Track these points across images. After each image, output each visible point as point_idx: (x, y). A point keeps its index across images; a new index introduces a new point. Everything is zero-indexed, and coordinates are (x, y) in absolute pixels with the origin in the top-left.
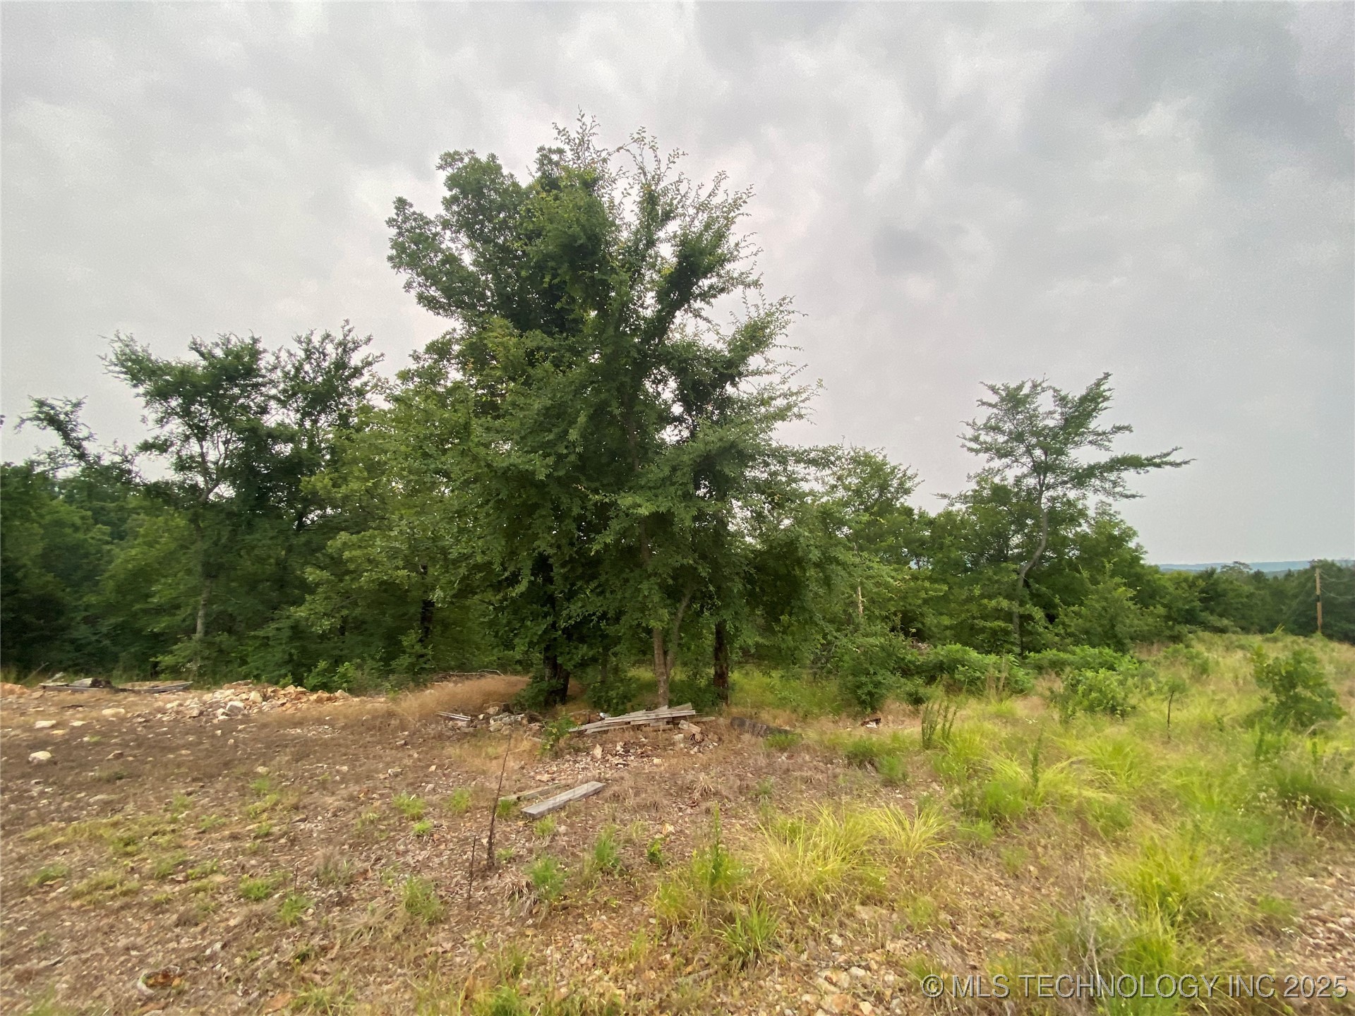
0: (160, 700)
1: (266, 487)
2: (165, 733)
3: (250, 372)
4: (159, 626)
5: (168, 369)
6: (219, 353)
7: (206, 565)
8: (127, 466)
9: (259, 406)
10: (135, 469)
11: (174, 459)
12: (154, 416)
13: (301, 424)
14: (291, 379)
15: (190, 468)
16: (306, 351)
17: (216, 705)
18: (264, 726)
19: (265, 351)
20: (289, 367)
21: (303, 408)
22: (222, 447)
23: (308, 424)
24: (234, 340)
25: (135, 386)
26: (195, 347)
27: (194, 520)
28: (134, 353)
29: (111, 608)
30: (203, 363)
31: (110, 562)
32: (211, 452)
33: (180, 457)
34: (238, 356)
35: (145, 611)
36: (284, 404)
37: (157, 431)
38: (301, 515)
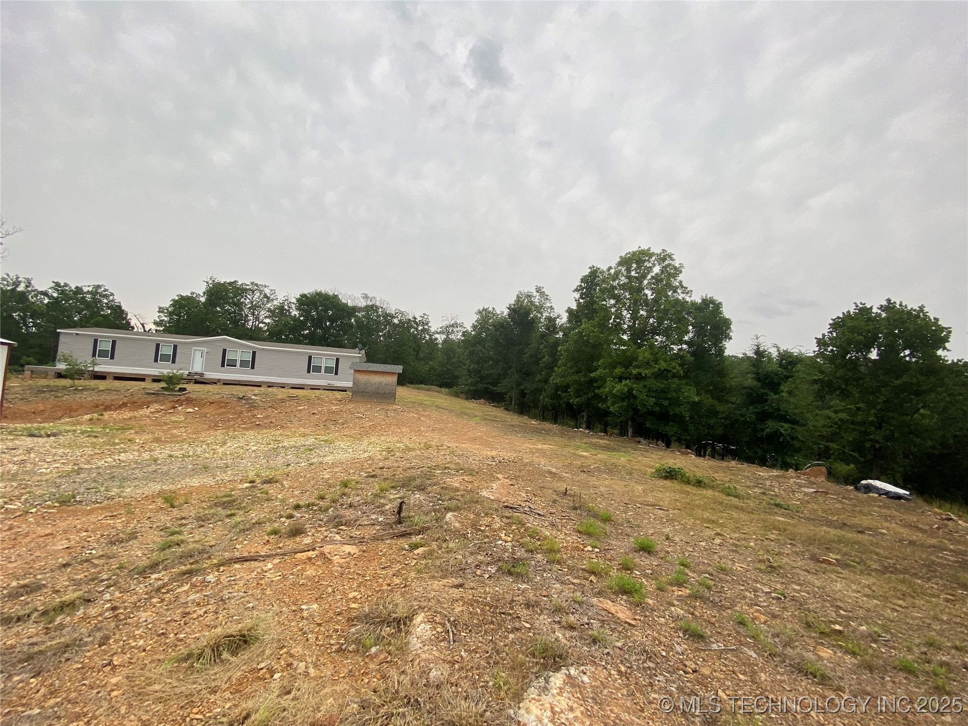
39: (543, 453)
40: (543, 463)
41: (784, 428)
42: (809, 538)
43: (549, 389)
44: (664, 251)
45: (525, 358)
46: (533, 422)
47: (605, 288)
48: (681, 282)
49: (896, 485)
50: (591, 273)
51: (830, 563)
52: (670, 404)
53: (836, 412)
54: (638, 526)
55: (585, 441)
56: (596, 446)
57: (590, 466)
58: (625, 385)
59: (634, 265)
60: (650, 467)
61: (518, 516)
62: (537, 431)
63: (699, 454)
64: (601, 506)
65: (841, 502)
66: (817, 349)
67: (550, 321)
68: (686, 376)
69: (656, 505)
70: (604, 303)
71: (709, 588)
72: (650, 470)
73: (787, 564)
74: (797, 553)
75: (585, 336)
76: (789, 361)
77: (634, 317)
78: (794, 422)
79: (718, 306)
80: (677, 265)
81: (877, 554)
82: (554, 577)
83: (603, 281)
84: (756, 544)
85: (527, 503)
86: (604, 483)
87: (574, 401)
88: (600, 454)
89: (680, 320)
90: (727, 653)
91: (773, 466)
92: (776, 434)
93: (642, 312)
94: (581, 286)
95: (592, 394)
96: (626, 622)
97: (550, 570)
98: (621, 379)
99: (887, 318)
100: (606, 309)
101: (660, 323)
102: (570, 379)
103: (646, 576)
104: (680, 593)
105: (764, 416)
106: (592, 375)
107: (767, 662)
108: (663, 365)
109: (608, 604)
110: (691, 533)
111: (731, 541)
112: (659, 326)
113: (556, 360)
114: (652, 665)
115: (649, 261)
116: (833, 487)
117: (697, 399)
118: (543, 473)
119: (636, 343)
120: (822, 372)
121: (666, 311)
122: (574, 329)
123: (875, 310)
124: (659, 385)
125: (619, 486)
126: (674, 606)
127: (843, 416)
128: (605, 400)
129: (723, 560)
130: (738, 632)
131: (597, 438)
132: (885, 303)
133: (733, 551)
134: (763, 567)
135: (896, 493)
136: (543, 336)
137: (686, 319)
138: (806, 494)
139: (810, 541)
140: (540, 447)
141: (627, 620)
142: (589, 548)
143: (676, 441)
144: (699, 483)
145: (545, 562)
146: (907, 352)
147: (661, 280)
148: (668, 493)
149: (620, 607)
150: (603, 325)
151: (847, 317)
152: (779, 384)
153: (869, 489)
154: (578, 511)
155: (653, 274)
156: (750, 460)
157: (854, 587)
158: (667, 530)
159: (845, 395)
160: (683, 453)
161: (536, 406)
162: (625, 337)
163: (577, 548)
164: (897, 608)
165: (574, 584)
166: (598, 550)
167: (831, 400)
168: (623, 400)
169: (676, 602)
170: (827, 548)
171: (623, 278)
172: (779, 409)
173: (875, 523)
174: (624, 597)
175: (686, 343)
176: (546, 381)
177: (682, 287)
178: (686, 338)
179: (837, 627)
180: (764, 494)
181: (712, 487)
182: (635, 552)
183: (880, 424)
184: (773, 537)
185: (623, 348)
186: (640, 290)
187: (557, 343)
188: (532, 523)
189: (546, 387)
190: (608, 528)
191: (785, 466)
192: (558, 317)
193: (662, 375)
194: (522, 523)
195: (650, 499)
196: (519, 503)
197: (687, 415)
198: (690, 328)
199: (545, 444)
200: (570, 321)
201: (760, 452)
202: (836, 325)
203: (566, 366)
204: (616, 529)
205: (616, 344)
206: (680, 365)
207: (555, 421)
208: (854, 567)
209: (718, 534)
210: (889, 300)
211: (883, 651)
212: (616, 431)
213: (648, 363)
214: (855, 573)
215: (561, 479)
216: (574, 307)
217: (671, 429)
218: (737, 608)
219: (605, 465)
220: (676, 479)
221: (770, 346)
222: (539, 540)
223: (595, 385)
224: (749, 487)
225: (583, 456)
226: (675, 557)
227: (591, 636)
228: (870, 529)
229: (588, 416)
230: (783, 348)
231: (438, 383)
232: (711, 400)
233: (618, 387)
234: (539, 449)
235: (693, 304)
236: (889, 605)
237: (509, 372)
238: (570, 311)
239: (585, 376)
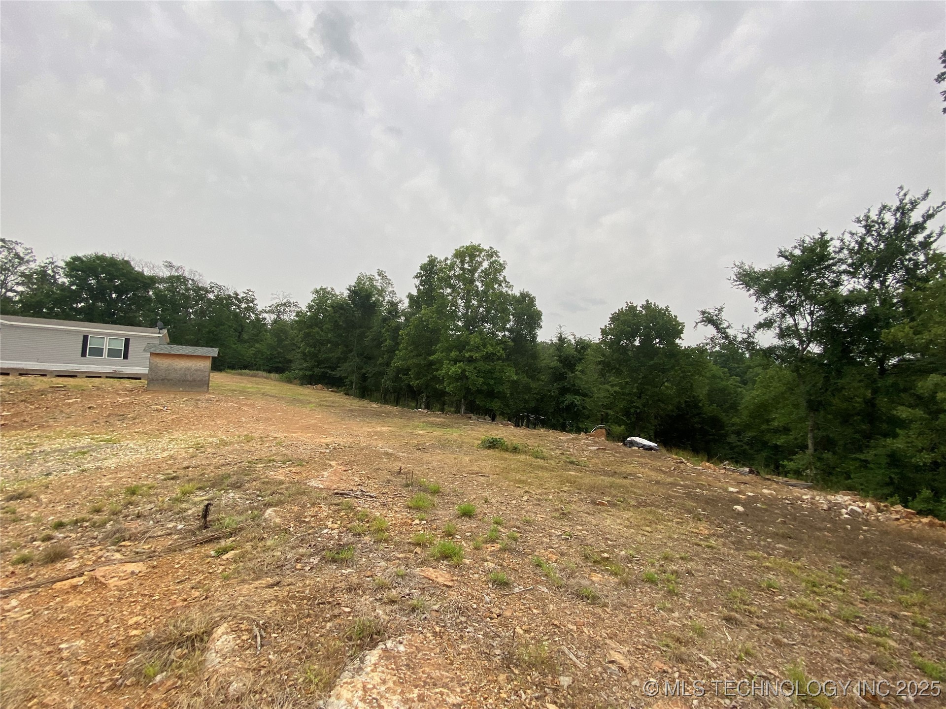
0: (797, 492)
1: (848, 342)
2: (806, 515)
3: (823, 257)
4: (780, 441)
5: (765, 274)
6: (797, 252)
7: (809, 401)
8: (751, 339)
9: (832, 281)
10: (756, 341)
11: (778, 330)
12: (762, 306)
13: (869, 287)
14: (856, 253)
15: (789, 336)
16: (865, 227)
17: (840, 506)
18: (886, 533)
19: (832, 239)
20: (853, 244)
21: (870, 273)
22: (808, 318)
23: (877, 285)
24: (807, 240)
25: (748, 290)
26: (782, 254)
27: (796, 370)
28: (744, 270)
29: (748, 427)
30: (787, 263)
31: (742, 398)
32: (801, 322)
33: (781, 329)
34: (812, 250)
35: (769, 430)
36: (853, 275)
37: (765, 315)
38: (881, 361)
39: (381, 435)
40: (380, 445)
41: (577, 400)
42: (591, 486)
43: (391, 372)
44: (491, 248)
45: (367, 341)
46: (374, 406)
47: (442, 277)
48: (504, 277)
49: (650, 440)
50: (430, 261)
51: (603, 504)
52: (495, 383)
53: (612, 386)
54: (463, 494)
55: (422, 420)
56: (433, 424)
57: (425, 443)
58: (460, 367)
59: (467, 259)
60: (478, 440)
61: (348, 503)
62: (377, 415)
63: (517, 425)
64: (431, 480)
65: (614, 456)
66: (601, 337)
67: (392, 306)
68: (508, 359)
69: (480, 473)
70: (441, 291)
71: (516, 540)
72: (477, 442)
73: (575, 509)
74: (581, 500)
75: (425, 321)
76: (583, 346)
77: (467, 306)
78: (585, 395)
79: (532, 300)
80: (501, 262)
81: (635, 493)
82: (380, 555)
83: (441, 270)
84: (553, 497)
85: (360, 487)
86: (435, 459)
87: (414, 383)
88: (435, 431)
89: (504, 311)
90: (525, 593)
91: (570, 431)
92: (572, 405)
93: (473, 302)
94: (421, 273)
95: (431, 376)
96: (444, 585)
97: (376, 550)
98: (455, 361)
99: (646, 315)
100: (442, 296)
101: (488, 312)
102: (410, 362)
103: (465, 539)
104: (493, 548)
105: (564, 391)
106: (431, 358)
107: (555, 594)
108: (490, 349)
109: (430, 572)
110: (506, 494)
111: (536, 496)
112: (487, 315)
113: (398, 344)
114: (463, 619)
115: (479, 256)
116: (610, 444)
117: (515, 378)
118: (378, 456)
119: (468, 329)
120: (604, 355)
121: (493, 302)
122: (414, 314)
123: (639, 308)
124: (487, 367)
125: (449, 459)
126: (487, 561)
127: (617, 389)
128: (442, 382)
129: (529, 514)
130: (535, 574)
131: (434, 417)
132: (645, 303)
133: (536, 505)
134: (557, 515)
135: (649, 446)
136: (385, 320)
137: (509, 310)
138: (591, 452)
139: (592, 488)
140: (379, 429)
141: (445, 583)
142: (417, 522)
143: (500, 414)
144: (515, 450)
145: (372, 543)
146: (658, 340)
147: (489, 274)
148: (491, 461)
149: (440, 572)
150: (440, 312)
151: (621, 312)
152: (575, 365)
153: (632, 444)
154: (410, 488)
155: (483, 268)
156: (554, 427)
157: (618, 521)
158: (486, 494)
159: (619, 373)
160: (505, 425)
161: (378, 390)
162: (460, 324)
163: (405, 524)
164: (646, 533)
165: (399, 559)
166: (425, 522)
167: (610, 377)
168: (457, 380)
169: (489, 558)
170: (603, 493)
171: (458, 269)
172: (574, 385)
173: (635, 470)
174: (445, 562)
175: (508, 330)
176: (388, 365)
177: (506, 281)
178: (508, 326)
179: (606, 555)
180: (562, 454)
181: (525, 452)
182: (458, 518)
183: (640, 394)
184: (566, 489)
185: (458, 333)
186: (472, 281)
187: (398, 327)
188: (362, 506)
189: (388, 370)
190: (436, 499)
191: (579, 431)
192: (400, 302)
193: (489, 357)
194: (351, 508)
195: (475, 468)
196: (351, 487)
197: (508, 392)
198: (511, 317)
199: (384, 426)
200: (410, 306)
201: (561, 420)
202: (615, 318)
203: (407, 349)
204: (443, 499)
205: (452, 330)
206: (503, 349)
207: (397, 403)
208: (619, 505)
209: (526, 492)
210: (647, 301)
211: (635, 568)
212: (453, 409)
213: (478, 347)
214: (619, 509)
215: (397, 458)
216: (415, 293)
217: (495, 405)
218: (537, 553)
219: (439, 441)
220: (497, 448)
221: (569, 334)
222: (368, 522)
223: (433, 367)
224: (552, 449)
225: (420, 435)
226: (490, 518)
227: (410, 606)
228: (630, 474)
229: (428, 397)
230: (578, 336)
231: (266, 368)
232: (526, 378)
233: (453, 369)
234: (379, 432)
235: (514, 297)
236: (641, 532)
237: (350, 355)
238: (410, 297)
239: (425, 359)
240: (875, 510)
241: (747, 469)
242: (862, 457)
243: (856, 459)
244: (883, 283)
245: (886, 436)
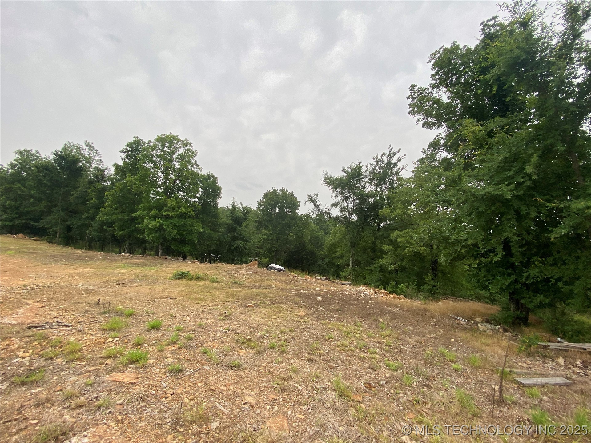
0: (344, 287)
1: (367, 215)
2: (348, 299)
3: (360, 174)
4: (339, 262)
5: (336, 179)
6: (350, 170)
7: (351, 243)
8: (329, 212)
9: (362, 186)
10: (331, 213)
11: (340, 208)
12: (334, 195)
13: (376, 190)
14: (372, 174)
15: (345, 211)
16: (376, 162)
17: (360, 292)
18: (377, 303)
19: (363, 166)
20: (371, 169)
21: (377, 184)
22: (352, 202)
23: (379, 190)
24: (353, 165)
25: (329, 187)
26: (344, 170)
27: (347, 228)
28: (328, 177)
29: (327, 256)
30: (345, 175)
31: (325, 242)
32: (350, 204)
33: (341, 207)
34: (355, 170)
35: (335, 257)
36: (370, 183)
37: (335, 200)
38: (378, 225)
39: (83, 276)
40: (81, 284)
41: (242, 244)
42: (245, 296)
43: (95, 224)
44: (186, 140)
45: (72, 199)
46: (78, 252)
47: (146, 155)
48: (196, 161)
49: (281, 266)
50: (135, 141)
51: (251, 306)
52: (186, 234)
53: (263, 235)
54: (153, 314)
55: (124, 262)
56: (133, 265)
57: (125, 279)
58: (158, 222)
59: (167, 144)
60: (170, 274)
61: (42, 333)
62: (81, 259)
63: (202, 262)
64: (128, 307)
65: (261, 276)
66: (258, 206)
67: (98, 171)
68: (197, 217)
69: (169, 297)
70: (145, 165)
71: (191, 339)
72: (169, 275)
73: (233, 312)
74: (238, 306)
75: (129, 186)
76: (247, 211)
77: (166, 178)
78: (247, 241)
79: (215, 179)
80: (194, 150)
81: (270, 297)
82: (71, 372)
83: (145, 149)
84: (221, 306)
85: (56, 319)
86: (132, 291)
87: (118, 233)
88: (135, 269)
89: (195, 184)
90: (194, 374)
91: (236, 264)
92: (239, 247)
93: (171, 176)
94: (127, 149)
95: (133, 228)
96: (130, 383)
97: (68, 368)
98: (155, 218)
99: (282, 195)
100: (145, 169)
101: (183, 184)
102: (114, 217)
103: (152, 345)
104: (173, 348)
105: (234, 239)
106: (133, 215)
107: (214, 369)
108: (183, 210)
109: (118, 376)
110: (187, 309)
111: (209, 308)
112: (182, 186)
113: (103, 203)
114: (143, 404)
115: (177, 143)
116: (259, 270)
117: (202, 230)
118: (78, 292)
119: (166, 195)
120: (259, 217)
121: (186, 178)
122: (120, 180)
123: (278, 191)
124: (181, 222)
125: (145, 289)
126: (168, 358)
127: (265, 237)
128: (143, 232)
129: (203, 320)
130: (202, 359)
131: (135, 259)
132: (281, 189)
133: (208, 313)
134: (222, 317)
135: (280, 269)
136: (91, 182)
137: (198, 184)
138: (248, 275)
139: (245, 298)
140: (81, 271)
141: (131, 381)
142: (111, 340)
143: (189, 255)
144: (198, 278)
145: (64, 363)
146: (287, 210)
147: (184, 158)
148: (181, 286)
149: (128, 374)
150: (143, 180)
151: (269, 193)
152: (242, 223)
153: (271, 268)
154: (107, 315)
155: (180, 153)
156: (227, 262)
157: (259, 315)
158: (172, 311)
159: (267, 228)
160: (192, 262)
161: (82, 238)
162: (160, 190)
163: (99, 343)
164: (273, 320)
165: (90, 371)
166: (118, 339)
167: (262, 230)
168: (156, 232)
169: (169, 355)
170: (252, 299)
171: (159, 151)
172: (241, 235)
173: (271, 283)
174: (133, 366)
175: (198, 198)
176: (93, 218)
177: (197, 164)
178: (198, 195)
179: (249, 337)
180: (230, 278)
181: (205, 280)
182: (148, 331)
183: (277, 240)
184: (229, 300)
185: (159, 197)
186: (171, 161)
187: (105, 189)
188: (56, 335)
189: (93, 223)
190: (130, 320)
191: (242, 263)
192: (106, 169)
193: (182, 216)
194: (45, 338)
195: (166, 294)
196: (47, 321)
197: (196, 240)
198: (200, 189)
199: (85, 268)
200: (116, 173)
201: (232, 257)
202: (266, 196)
203: (112, 207)
204: (136, 319)
205: (153, 194)
206: (193, 211)
207: (102, 248)
208: (260, 305)
209: (202, 306)
210: (283, 188)
211: (265, 342)
212: (153, 253)
213: (174, 208)
214: (260, 308)
215: (97, 293)
216: (121, 163)
217: (186, 249)
218: (205, 345)
219: (138, 277)
220: (185, 278)
221: (239, 203)
222: (61, 347)
223: (136, 221)
224: (224, 276)
225: (120, 273)
226: (174, 328)
227: (97, 406)
228: (269, 286)
229: (130, 244)
230: (244, 205)
232: (209, 231)
233: (153, 223)
234: (81, 273)
235: (202, 176)
236: (270, 319)
237: (54, 209)
238: (117, 166)
239: (128, 215)
240: (374, 293)
241: (325, 278)
242: (370, 268)
243: (367, 270)
244: (381, 189)
245: (379, 258)
